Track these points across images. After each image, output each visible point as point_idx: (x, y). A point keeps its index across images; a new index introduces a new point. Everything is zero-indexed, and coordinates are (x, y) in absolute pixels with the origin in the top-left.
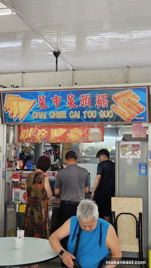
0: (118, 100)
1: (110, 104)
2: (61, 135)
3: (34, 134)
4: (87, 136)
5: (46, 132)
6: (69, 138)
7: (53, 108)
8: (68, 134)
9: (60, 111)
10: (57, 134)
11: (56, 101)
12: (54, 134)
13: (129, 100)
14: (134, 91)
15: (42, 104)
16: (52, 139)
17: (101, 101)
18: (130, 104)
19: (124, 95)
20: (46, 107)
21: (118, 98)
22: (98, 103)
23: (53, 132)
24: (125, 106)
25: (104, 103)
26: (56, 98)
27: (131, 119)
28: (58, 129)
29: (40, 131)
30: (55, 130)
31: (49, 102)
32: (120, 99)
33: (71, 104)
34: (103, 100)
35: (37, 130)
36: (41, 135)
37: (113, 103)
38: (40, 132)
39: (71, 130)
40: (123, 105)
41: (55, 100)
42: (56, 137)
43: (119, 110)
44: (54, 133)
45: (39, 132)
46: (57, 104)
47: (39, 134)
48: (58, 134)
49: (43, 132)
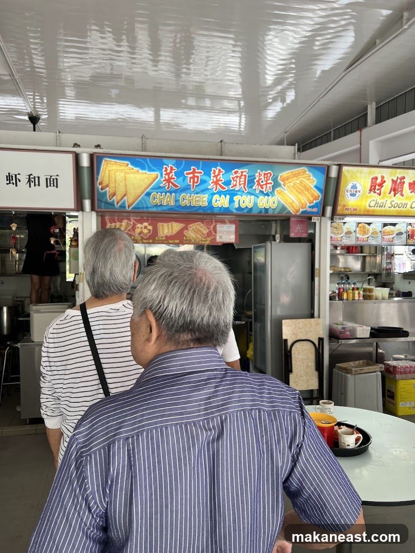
0: (287, 182)
1: (274, 188)
2: (174, 232)
3: (129, 230)
4: (214, 236)
5: (150, 228)
6: (186, 237)
7: (186, 189)
8: (185, 232)
9: (197, 193)
10: (168, 231)
11: (193, 178)
12: (163, 232)
13: (301, 183)
14: (309, 171)
15: (168, 181)
16: (160, 239)
17: (262, 182)
18: (302, 188)
19: (295, 175)
20: (176, 186)
21: (287, 179)
22: (259, 184)
23: (161, 228)
24: (294, 191)
25: (267, 184)
26: (194, 172)
27: (301, 210)
28: (170, 224)
29: (139, 225)
30: (165, 225)
31: (181, 178)
32: (290, 180)
33: (216, 183)
34: (266, 181)
35: (134, 225)
36: (141, 233)
37: (279, 185)
38: (140, 227)
39: (191, 225)
40: (293, 189)
41: (191, 175)
42: (166, 237)
43: (285, 196)
44: (163, 229)
45: (138, 228)
46: (194, 182)
47: (138, 231)
48: (170, 231)
49: (146, 227)
